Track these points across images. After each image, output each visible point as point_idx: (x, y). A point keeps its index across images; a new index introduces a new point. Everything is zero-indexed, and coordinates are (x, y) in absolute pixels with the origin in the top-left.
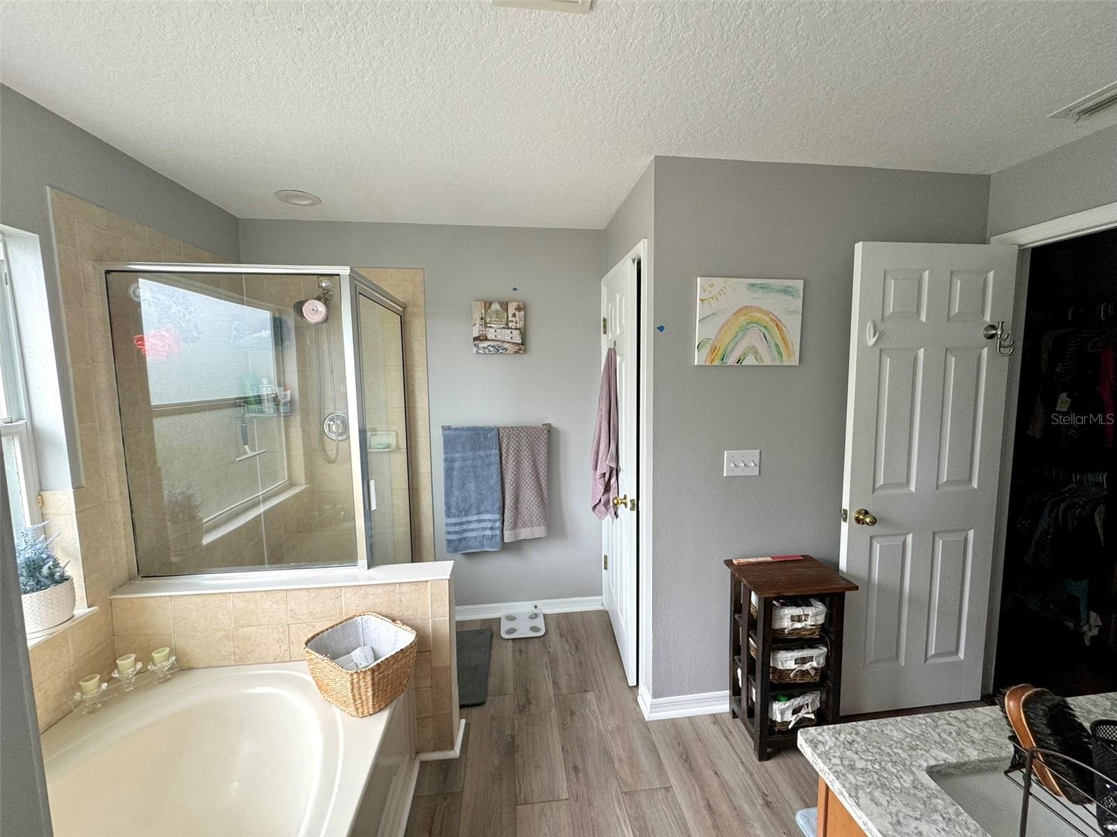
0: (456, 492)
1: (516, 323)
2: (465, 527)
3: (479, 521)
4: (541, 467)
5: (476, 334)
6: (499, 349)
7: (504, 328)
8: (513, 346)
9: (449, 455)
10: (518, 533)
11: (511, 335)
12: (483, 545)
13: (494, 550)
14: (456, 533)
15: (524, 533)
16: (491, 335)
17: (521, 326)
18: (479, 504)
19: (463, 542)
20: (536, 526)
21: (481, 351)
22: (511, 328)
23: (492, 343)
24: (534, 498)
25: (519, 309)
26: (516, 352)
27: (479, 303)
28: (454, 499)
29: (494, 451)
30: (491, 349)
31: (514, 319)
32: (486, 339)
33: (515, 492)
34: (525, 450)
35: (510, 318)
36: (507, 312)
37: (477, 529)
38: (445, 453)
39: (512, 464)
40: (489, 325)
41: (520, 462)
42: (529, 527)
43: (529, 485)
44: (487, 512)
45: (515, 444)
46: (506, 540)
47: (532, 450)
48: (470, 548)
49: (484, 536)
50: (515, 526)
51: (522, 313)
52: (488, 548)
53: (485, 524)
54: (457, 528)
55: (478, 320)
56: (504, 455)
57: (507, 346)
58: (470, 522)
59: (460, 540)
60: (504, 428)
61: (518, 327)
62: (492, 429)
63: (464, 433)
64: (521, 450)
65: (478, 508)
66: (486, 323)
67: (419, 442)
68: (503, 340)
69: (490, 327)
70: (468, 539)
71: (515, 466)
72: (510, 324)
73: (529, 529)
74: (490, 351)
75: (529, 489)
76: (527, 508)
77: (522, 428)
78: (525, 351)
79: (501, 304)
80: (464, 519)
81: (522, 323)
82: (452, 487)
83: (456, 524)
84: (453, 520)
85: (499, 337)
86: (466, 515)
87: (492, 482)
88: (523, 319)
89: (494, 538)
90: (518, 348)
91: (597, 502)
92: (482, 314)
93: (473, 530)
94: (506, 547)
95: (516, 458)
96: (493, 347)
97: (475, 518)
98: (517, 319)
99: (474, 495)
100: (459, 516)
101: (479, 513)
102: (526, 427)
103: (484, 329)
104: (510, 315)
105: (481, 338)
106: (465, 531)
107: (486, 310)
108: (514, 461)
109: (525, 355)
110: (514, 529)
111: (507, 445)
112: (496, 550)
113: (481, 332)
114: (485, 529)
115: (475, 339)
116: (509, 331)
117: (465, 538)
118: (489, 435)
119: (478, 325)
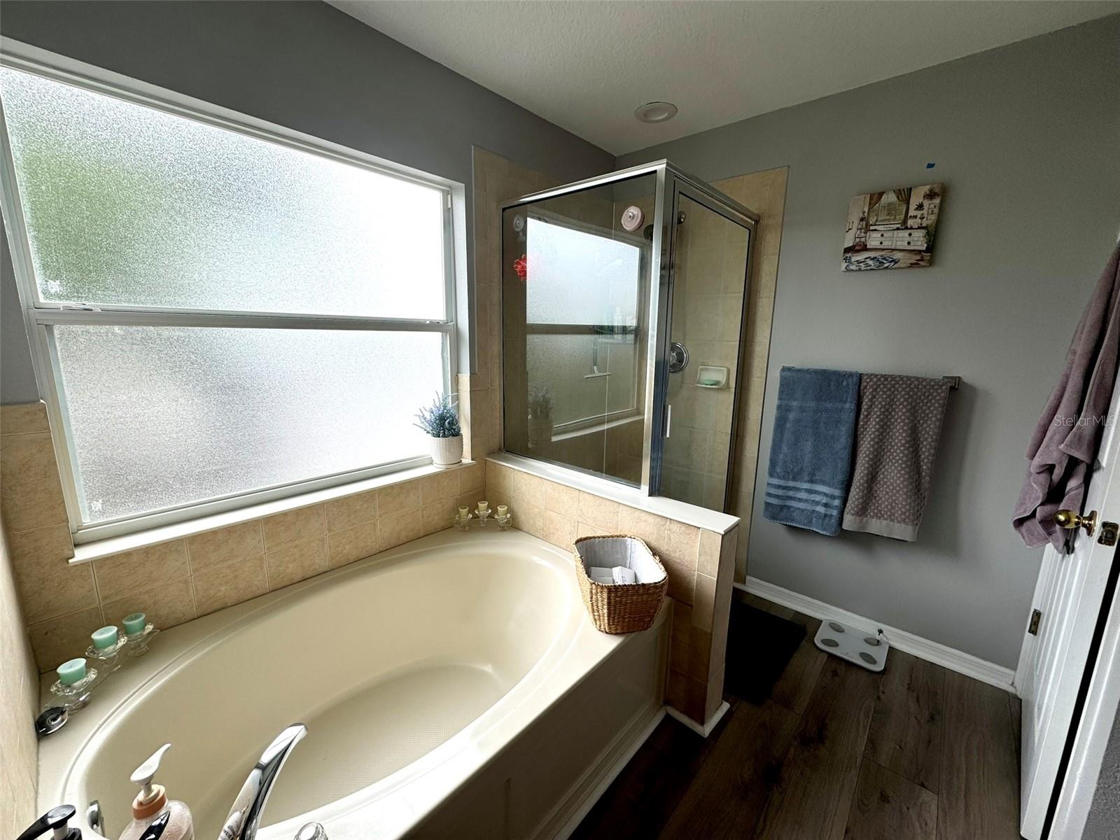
0: (785, 449)
1: (922, 218)
2: (791, 493)
3: (810, 491)
4: (926, 439)
5: (849, 244)
6: (885, 263)
7: (898, 229)
8: (908, 255)
9: (784, 403)
10: (867, 522)
11: (908, 239)
12: (810, 522)
13: (824, 533)
14: (777, 497)
15: (876, 526)
16: (874, 240)
17: (929, 222)
18: (814, 469)
19: (785, 511)
20: (898, 522)
21: (853, 267)
22: (911, 228)
23: (872, 254)
24: (902, 482)
25: (931, 195)
26: (912, 265)
27: (862, 197)
28: (781, 456)
29: (847, 406)
30: (871, 262)
31: (919, 213)
32: (864, 248)
33: (872, 466)
34: (901, 410)
35: (911, 213)
36: (908, 204)
37: (806, 501)
38: (780, 399)
39: (874, 427)
40: (872, 228)
41: (889, 427)
42: (886, 519)
43: (897, 461)
44: (823, 483)
45: (884, 400)
46: (845, 527)
47: (913, 412)
48: (793, 520)
49: (814, 511)
50: (862, 511)
51: (937, 201)
52: (817, 528)
53: (818, 498)
54: (780, 492)
55: (856, 222)
56: (864, 412)
57: (897, 255)
58: (798, 489)
59: (782, 507)
60: (870, 376)
61: (924, 225)
62: (851, 375)
63: (808, 376)
64: (894, 410)
65: (813, 475)
66: (868, 225)
67: (752, 383)
68: (893, 247)
69: (875, 230)
70: (792, 509)
71: (878, 430)
72: (910, 222)
73: (885, 522)
74: (868, 265)
75: (896, 468)
76: (887, 493)
77: (901, 378)
78: (931, 263)
79: (899, 193)
80: (791, 484)
81: (934, 217)
82: (781, 441)
83: (779, 487)
84: (776, 481)
85: (886, 244)
86: (794, 479)
87: (838, 446)
88: (936, 211)
89: (827, 519)
90: (918, 257)
91: (1028, 514)
92: (864, 212)
93: (800, 500)
94: (843, 536)
95: (882, 420)
96: (873, 259)
97: (806, 486)
98: (925, 212)
99: (808, 457)
100: (784, 478)
101: (811, 481)
102: (909, 378)
103: (863, 235)
104: (913, 206)
105: (857, 248)
106: (791, 498)
107: (871, 205)
108: (878, 423)
109: (930, 269)
110: (860, 516)
111: (871, 400)
112: (828, 534)
113: (858, 240)
114: (818, 503)
115: (847, 250)
116: (906, 233)
117: (789, 507)
118: (845, 383)
119: (854, 230)
